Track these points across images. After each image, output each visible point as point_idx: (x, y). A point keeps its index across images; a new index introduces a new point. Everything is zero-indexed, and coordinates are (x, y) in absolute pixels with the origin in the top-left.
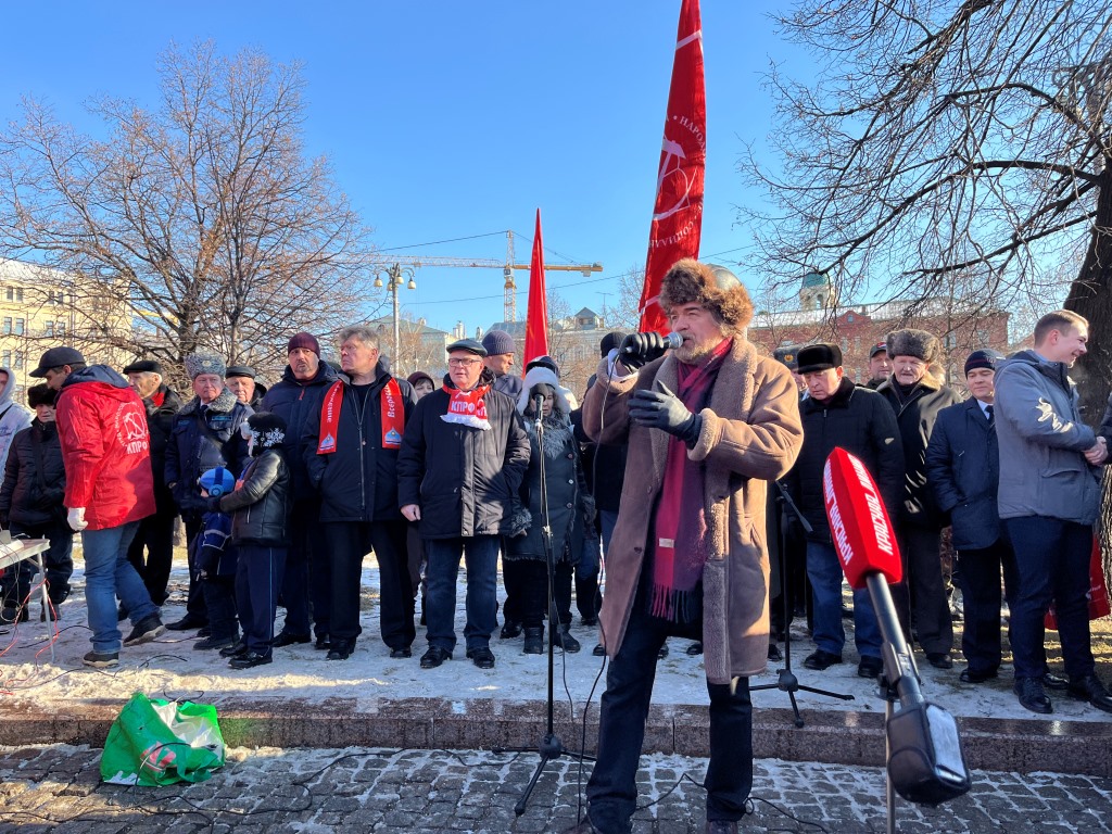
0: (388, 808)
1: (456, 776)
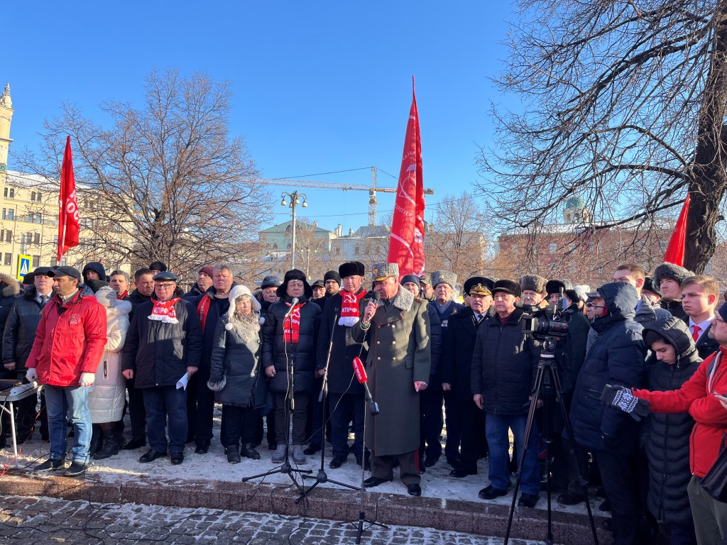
1: (251, 527)
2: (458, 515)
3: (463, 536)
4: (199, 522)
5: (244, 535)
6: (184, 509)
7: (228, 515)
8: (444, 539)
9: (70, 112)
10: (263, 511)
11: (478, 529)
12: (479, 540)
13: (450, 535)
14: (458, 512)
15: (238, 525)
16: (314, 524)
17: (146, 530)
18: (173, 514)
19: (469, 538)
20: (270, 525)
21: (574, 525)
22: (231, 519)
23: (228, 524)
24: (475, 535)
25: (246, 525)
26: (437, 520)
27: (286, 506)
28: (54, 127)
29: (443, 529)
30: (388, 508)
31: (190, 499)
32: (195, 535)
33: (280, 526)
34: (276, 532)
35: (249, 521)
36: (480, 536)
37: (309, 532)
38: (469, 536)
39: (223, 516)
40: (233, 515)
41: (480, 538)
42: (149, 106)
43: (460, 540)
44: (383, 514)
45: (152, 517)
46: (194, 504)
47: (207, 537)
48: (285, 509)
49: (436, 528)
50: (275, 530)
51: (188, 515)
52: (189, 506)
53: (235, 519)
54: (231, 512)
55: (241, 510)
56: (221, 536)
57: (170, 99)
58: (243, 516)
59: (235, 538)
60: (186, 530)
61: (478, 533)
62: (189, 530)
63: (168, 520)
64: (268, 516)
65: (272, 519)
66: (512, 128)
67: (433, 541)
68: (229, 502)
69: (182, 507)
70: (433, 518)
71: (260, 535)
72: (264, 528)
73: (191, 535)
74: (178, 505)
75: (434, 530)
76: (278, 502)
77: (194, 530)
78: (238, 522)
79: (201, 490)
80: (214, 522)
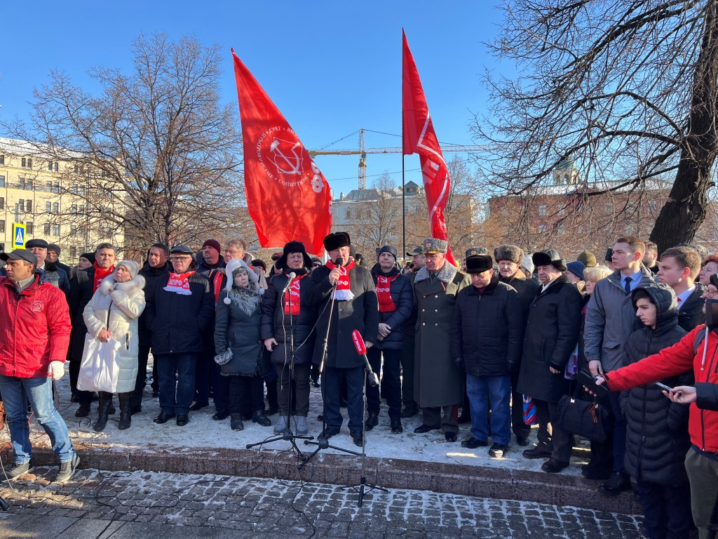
0: (218, 509)
1: (257, 493)
2: (456, 479)
3: (460, 498)
4: (207, 488)
5: (251, 500)
6: (191, 475)
7: (234, 481)
8: (442, 501)
9: (59, 80)
10: (267, 477)
11: (474, 491)
12: (474, 502)
13: (448, 498)
14: (455, 476)
15: (244, 491)
16: (316, 489)
17: (157, 497)
18: (182, 481)
19: (465, 499)
20: (275, 490)
21: (566, 487)
22: (237, 485)
23: (235, 490)
24: (471, 497)
25: (252, 490)
26: (434, 483)
27: (289, 471)
28: (44, 95)
29: (440, 492)
30: (388, 473)
31: (197, 466)
32: (203, 500)
33: (285, 491)
34: (281, 497)
35: (255, 486)
36: (476, 498)
37: (313, 496)
38: (466, 498)
39: (229, 481)
40: (239, 480)
41: (476, 500)
42: (138, 72)
43: (457, 502)
44: (383, 478)
45: (161, 484)
46: (201, 470)
47: (215, 502)
48: (289, 475)
49: (434, 491)
50: (280, 495)
51: (196, 481)
52: (196, 473)
53: (241, 485)
54: (237, 478)
55: (247, 475)
56: (229, 501)
57: (159, 64)
58: (249, 482)
59: (242, 503)
60: (195, 496)
61: (474, 495)
62: (197, 496)
63: (177, 487)
64: (272, 481)
65: (277, 484)
66: (506, 95)
67: (431, 503)
68: (235, 468)
69: (190, 473)
70: (431, 481)
71: (266, 500)
72: (270, 493)
73: (200, 501)
74: (185, 472)
75: (432, 492)
76: (282, 468)
77: (202, 496)
78: (245, 487)
79: (207, 457)
80: (221, 488)
